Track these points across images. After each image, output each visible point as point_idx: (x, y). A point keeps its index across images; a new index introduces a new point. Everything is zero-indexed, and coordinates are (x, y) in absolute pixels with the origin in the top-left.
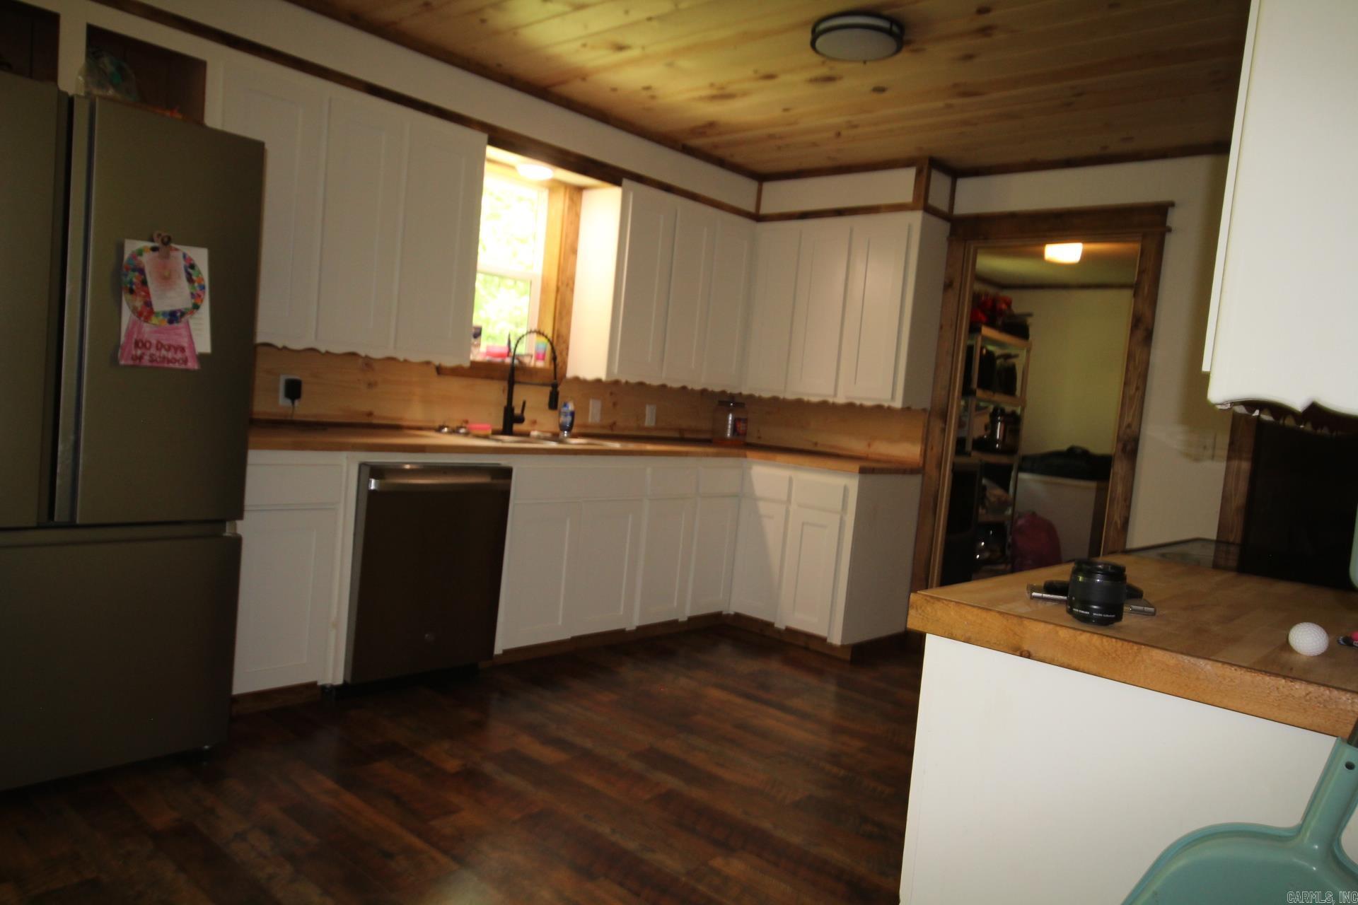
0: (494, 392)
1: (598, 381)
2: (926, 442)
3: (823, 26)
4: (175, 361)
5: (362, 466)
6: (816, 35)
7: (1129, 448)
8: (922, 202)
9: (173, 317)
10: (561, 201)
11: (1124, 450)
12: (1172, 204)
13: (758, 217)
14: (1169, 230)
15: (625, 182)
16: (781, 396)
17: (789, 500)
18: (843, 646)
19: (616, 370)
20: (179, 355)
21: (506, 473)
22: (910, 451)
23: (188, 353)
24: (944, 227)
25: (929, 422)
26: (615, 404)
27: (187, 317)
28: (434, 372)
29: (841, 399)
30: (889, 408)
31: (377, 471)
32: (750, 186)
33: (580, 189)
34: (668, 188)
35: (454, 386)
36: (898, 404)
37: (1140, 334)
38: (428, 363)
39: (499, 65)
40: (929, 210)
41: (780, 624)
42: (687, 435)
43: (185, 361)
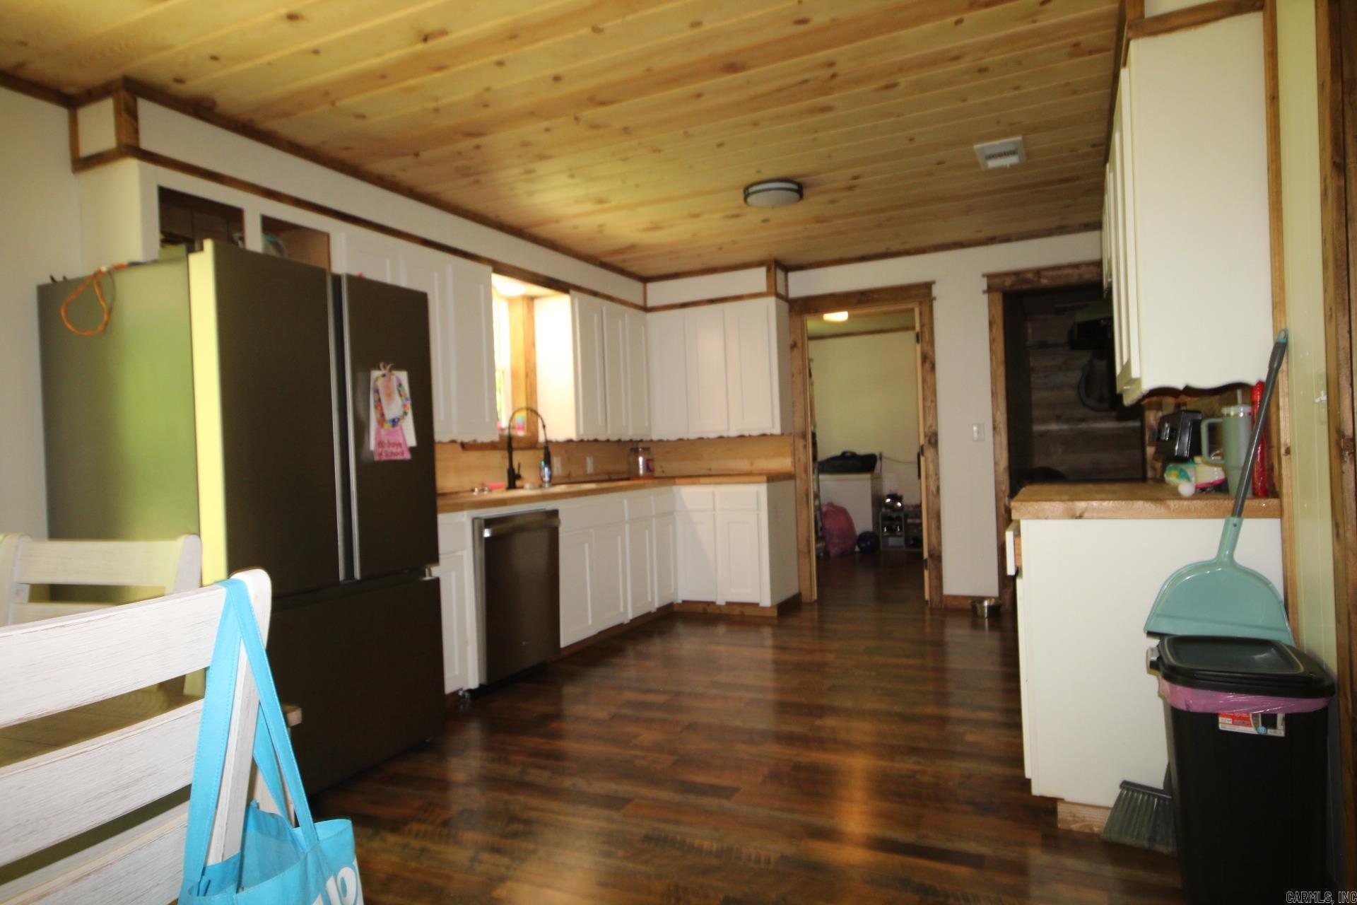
0: (498, 459)
1: (570, 441)
2: (794, 454)
3: (751, 190)
4: (398, 454)
5: (474, 520)
6: (747, 195)
7: (933, 441)
8: (773, 291)
9: (395, 422)
10: (520, 310)
11: (930, 442)
12: (933, 283)
13: (646, 309)
14: (935, 299)
15: (572, 292)
16: (685, 437)
17: (714, 509)
18: (772, 607)
19: (582, 431)
20: (399, 450)
21: (554, 514)
22: (783, 463)
23: (404, 448)
24: (785, 306)
25: (794, 442)
26: (569, 459)
27: (401, 421)
28: (459, 447)
29: (733, 433)
30: (772, 435)
31: (489, 523)
32: (638, 286)
33: (531, 299)
34: (595, 294)
35: (472, 456)
36: (777, 430)
37: (927, 365)
38: (453, 442)
39: (497, 217)
40: (778, 296)
41: (721, 601)
42: (614, 477)
43: (403, 453)
